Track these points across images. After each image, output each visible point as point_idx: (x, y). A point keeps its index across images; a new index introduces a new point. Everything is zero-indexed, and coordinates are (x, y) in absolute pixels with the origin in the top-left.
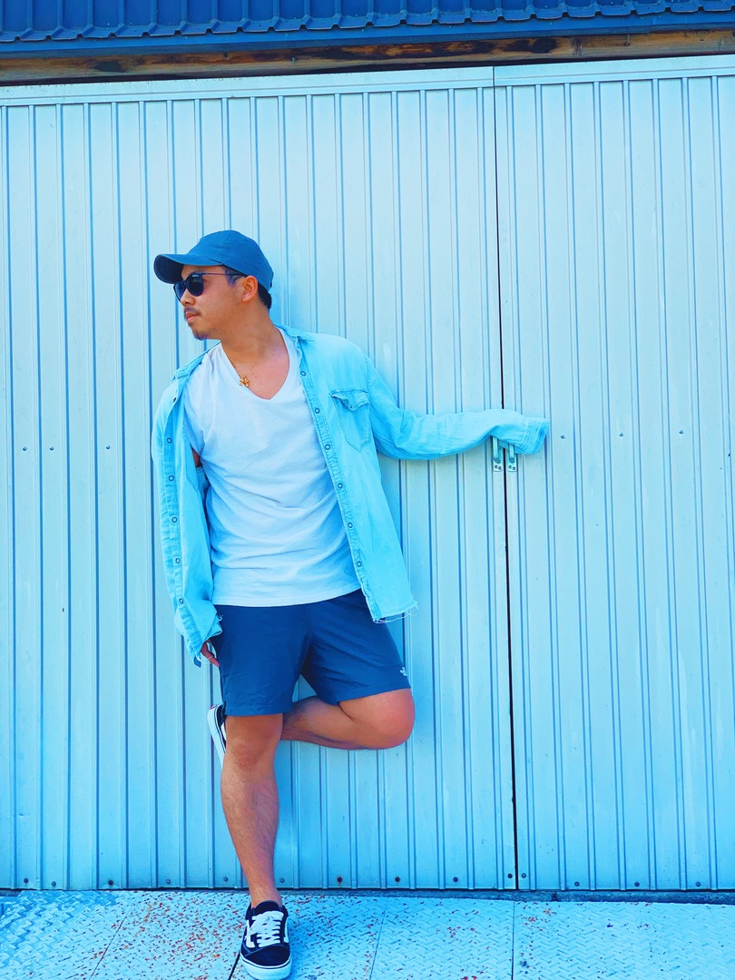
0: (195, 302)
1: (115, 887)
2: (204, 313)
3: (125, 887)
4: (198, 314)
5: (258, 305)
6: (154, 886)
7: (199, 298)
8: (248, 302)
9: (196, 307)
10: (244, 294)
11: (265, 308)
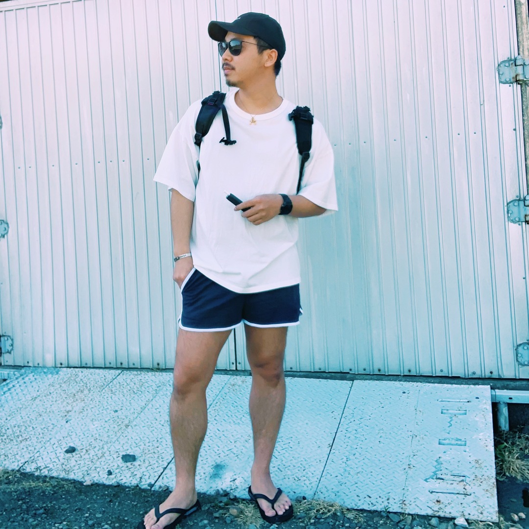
0: (232, 60)
1: (63, 366)
2: (237, 69)
3: (67, 366)
4: (233, 69)
5: (271, 72)
6: (80, 366)
7: (236, 58)
8: (267, 67)
9: (232, 63)
10: (267, 61)
11: (274, 74)
